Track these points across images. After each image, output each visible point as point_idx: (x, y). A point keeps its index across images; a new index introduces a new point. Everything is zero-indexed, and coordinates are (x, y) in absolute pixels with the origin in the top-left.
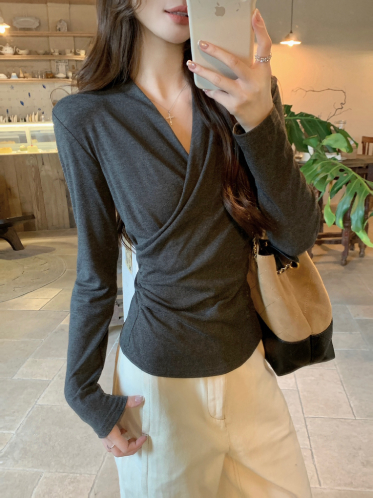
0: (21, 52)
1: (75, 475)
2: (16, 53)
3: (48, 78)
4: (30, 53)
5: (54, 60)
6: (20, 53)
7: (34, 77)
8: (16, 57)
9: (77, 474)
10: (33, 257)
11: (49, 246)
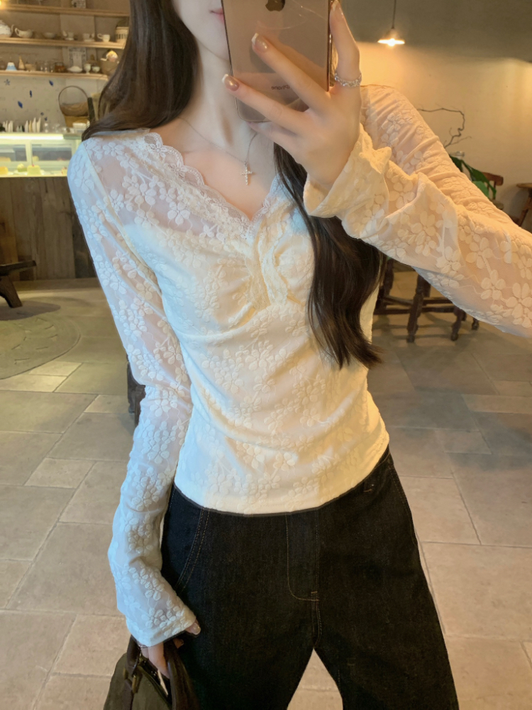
0: (22, 33)
2: (14, 35)
3: (57, 72)
4: (33, 36)
5: (67, 47)
6: (19, 35)
7: (38, 69)
8: (14, 41)
10: (35, 317)
11: (52, 302)
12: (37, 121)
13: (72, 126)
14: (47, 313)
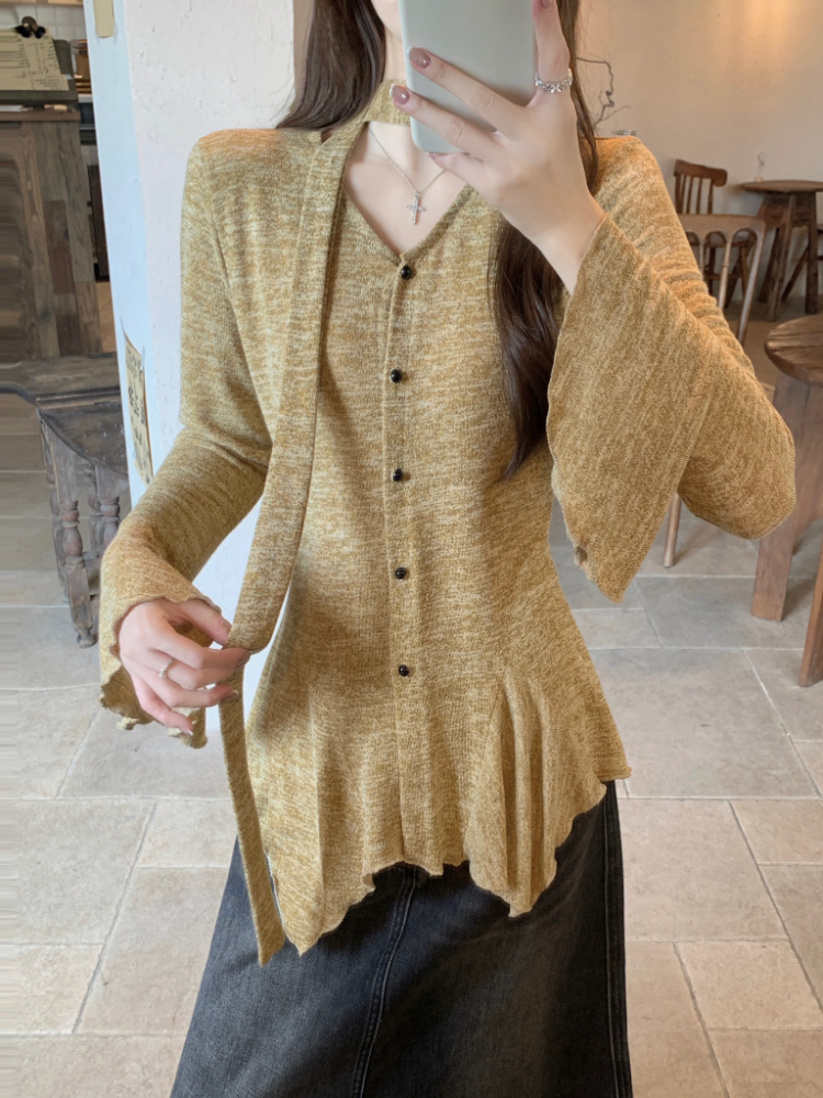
1: (56, 947)
9: (59, 944)
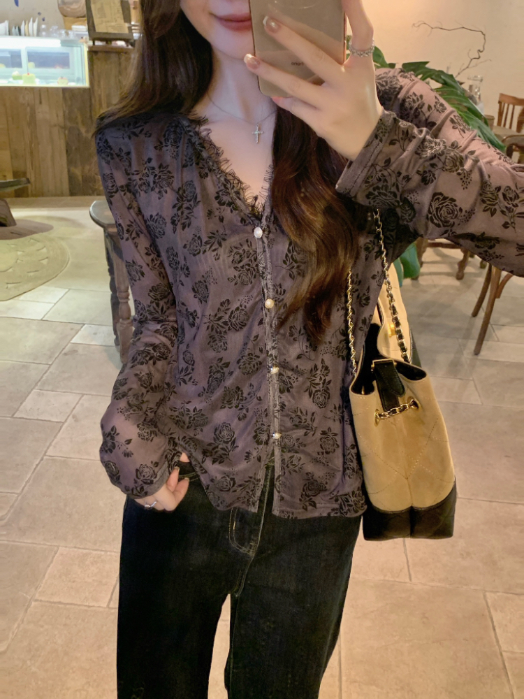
10: (28, 237)
11: (46, 222)
12: (34, 21)
13: (71, 29)
14: (41, 234)
